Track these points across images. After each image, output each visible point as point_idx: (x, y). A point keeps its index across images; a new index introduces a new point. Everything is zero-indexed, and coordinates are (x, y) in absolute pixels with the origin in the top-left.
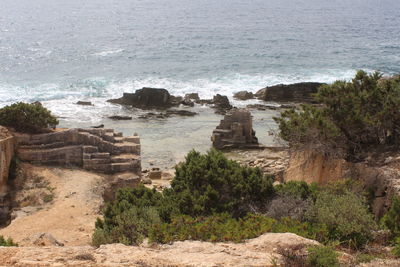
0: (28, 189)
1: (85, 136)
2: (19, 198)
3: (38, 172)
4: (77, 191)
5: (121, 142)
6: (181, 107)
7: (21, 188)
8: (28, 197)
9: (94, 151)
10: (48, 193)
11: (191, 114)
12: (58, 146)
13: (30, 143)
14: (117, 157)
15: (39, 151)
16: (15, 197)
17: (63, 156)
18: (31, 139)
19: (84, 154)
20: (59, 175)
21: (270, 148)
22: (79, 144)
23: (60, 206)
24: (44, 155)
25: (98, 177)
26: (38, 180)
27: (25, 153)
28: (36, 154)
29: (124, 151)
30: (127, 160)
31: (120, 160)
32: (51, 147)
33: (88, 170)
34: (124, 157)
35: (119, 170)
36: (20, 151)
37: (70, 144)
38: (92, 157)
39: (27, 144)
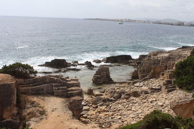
0: (28, 108)
1: (53, 79)
2: (25, 114)
3: (31, 99)
4: (57, 108)
5: (70, 81)
6: (72, 67)
7: (25, 108)
8: (30, 113)
9: (59, 86)
10: (41, 109)
11: (78, 70)
12: (40, 85)
13: (24, 83)
14: (70, 89)
15: (30, 88)
16: (22, 113)
17: (42, 89)
18: (24, 82)
19: (54, 88)
20: (43, 99)
21: (119, 83)
22: (50, 83)
23: (52, 117)
24: (32, 89)
25: (63, 100)
26: (33, 103)
27: (23, 89)
28: (28, 89)
29: (73, 85)
30: (76, 90)
31: (72, 90)
32: (36, 85)
33: (57, 96)
34: (73, 88)
35: (72, 95)
36: (19, 88)
37: (45, 83)
38: (58, 89)
39: (22, 84)
